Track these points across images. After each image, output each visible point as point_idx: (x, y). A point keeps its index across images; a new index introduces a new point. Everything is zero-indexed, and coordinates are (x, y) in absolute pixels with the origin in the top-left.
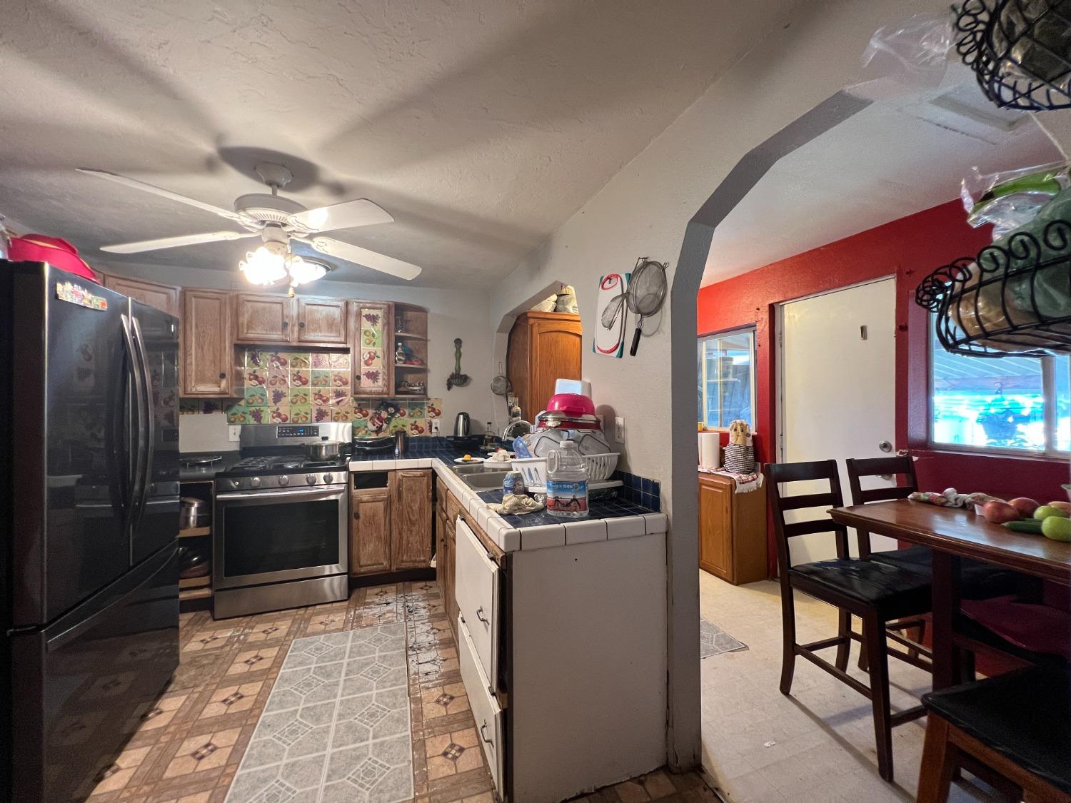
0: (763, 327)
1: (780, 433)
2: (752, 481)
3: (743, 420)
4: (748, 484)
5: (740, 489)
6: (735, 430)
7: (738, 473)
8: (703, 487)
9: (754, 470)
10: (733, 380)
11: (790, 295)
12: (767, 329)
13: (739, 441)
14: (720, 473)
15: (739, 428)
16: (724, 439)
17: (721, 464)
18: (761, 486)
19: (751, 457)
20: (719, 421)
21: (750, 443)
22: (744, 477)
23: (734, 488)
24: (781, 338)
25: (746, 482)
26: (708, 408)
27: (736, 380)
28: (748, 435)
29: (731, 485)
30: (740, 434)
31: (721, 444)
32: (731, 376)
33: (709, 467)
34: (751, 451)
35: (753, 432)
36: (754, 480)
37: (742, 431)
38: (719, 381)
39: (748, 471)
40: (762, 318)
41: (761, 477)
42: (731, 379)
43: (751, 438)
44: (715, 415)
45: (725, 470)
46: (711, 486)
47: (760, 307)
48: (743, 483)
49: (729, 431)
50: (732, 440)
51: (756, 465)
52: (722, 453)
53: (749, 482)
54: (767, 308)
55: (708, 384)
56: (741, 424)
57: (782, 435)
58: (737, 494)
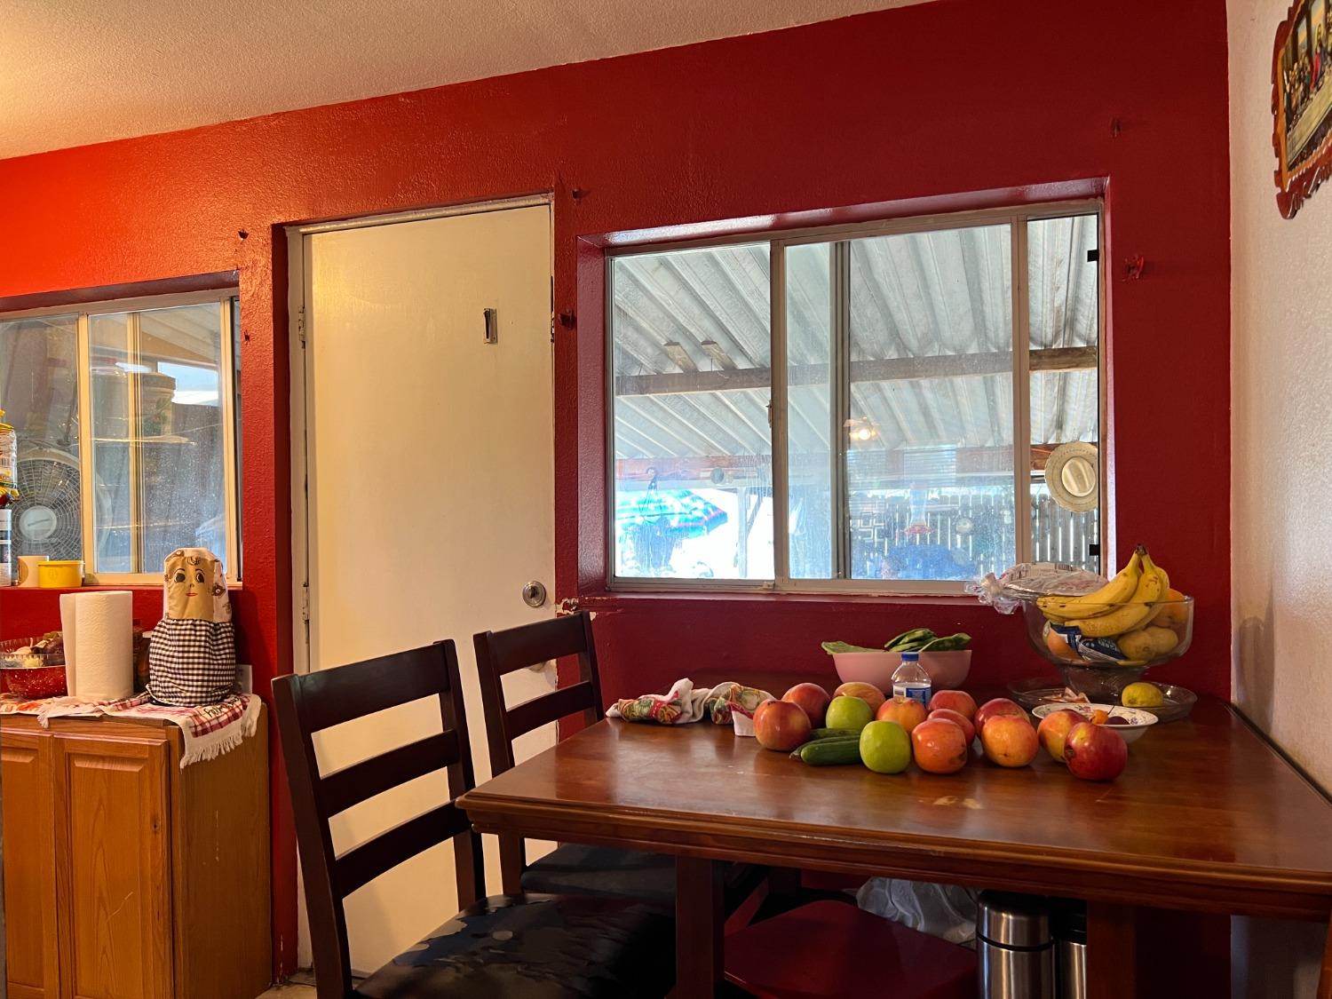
0: (256, 285)
1: (304, 580)
2: (229, 720)
3: (203, 549)
4: (220, 731)
5: (196, 750)
6: (181, 578)
7: (189, 705)
8: (79, 764)
9: (235, 690)
10: (176, 440)
11: (326, 209)
12: (267, 292)
13: (194, 609)
14: (133, 713)
15: (191, 571)
16: (146, 606)
17: (139, 681)
18: (253, 730)
19: (226, 652)
20: (132, 558)
21: (222, 614)
22: (207, 714)
23: (176, 749)
24: (304, 322)
25: (213, 728)
26: (100, 520)
27: (184, 440)
28: (217, 590)
29: (168, 746)
30: (193, 590)
31: (136, 623)
32: (168, 427)
33: (99, 696)
34: (226, 638)
35: (230, 578)
36: (236, 717)
37: (201, 579)
38: (131, 440)
39: (216, 696)
40: (255, 262)
41: (255, 703)
42: (169, 437)
43: (225, 599)
44: (122, 539)
45: (151, 700)
46: (102, 758)
47: (248, 230)
48: (205, 732)
49: (161, 581)
50: (169, 607)
51: (239, 673)
52: (140, 648)
53: (221, 725)
54: (267, 236)
55: (100, 450)
56: (199, 561)
57: (306, 585)
58: (187, 767)
